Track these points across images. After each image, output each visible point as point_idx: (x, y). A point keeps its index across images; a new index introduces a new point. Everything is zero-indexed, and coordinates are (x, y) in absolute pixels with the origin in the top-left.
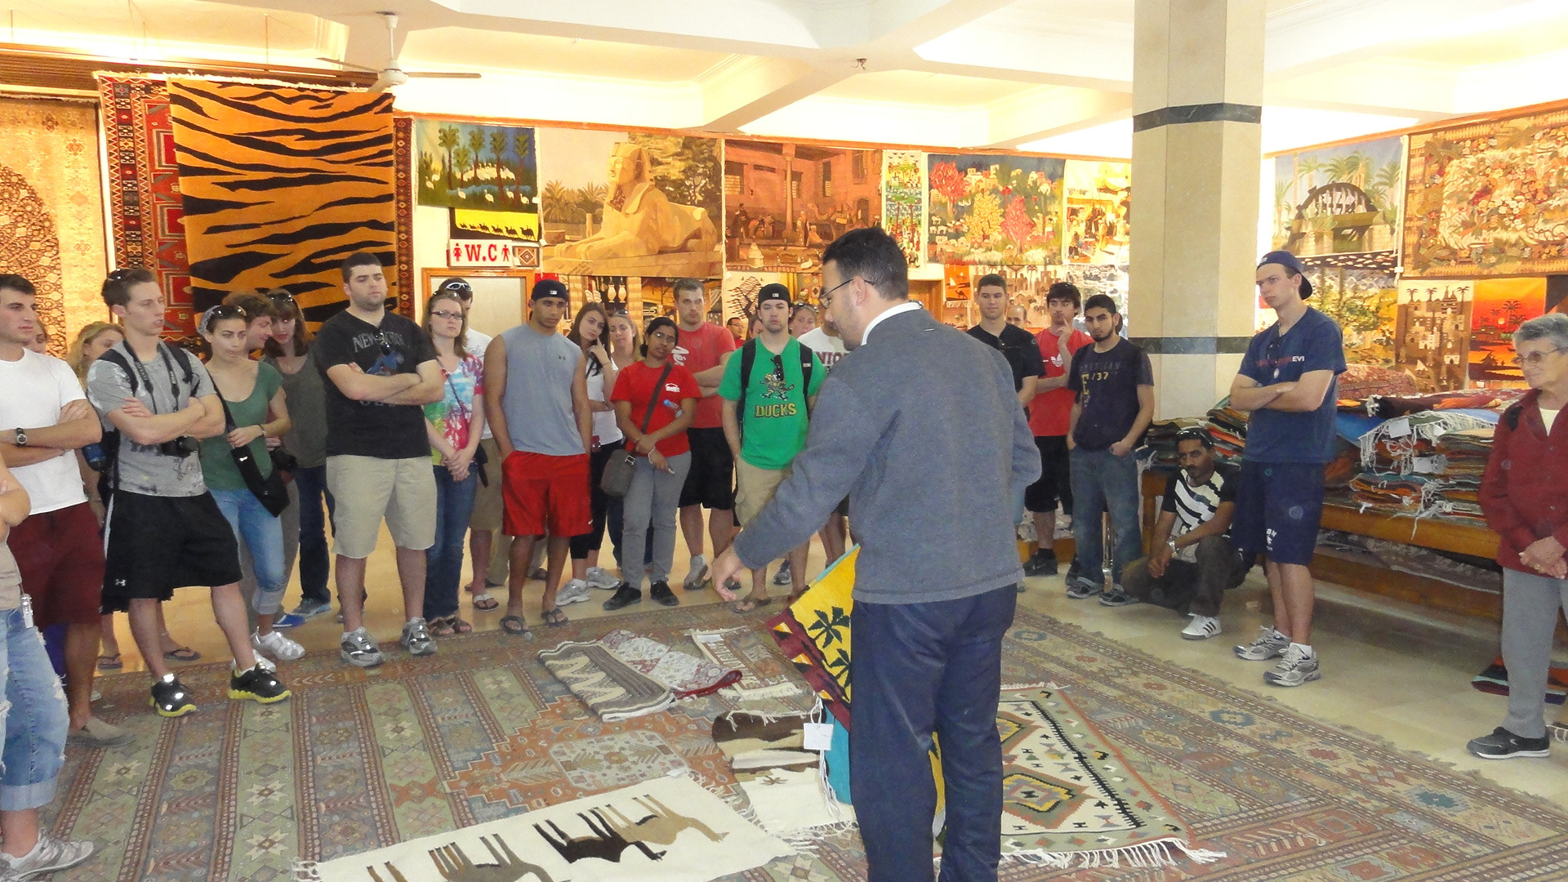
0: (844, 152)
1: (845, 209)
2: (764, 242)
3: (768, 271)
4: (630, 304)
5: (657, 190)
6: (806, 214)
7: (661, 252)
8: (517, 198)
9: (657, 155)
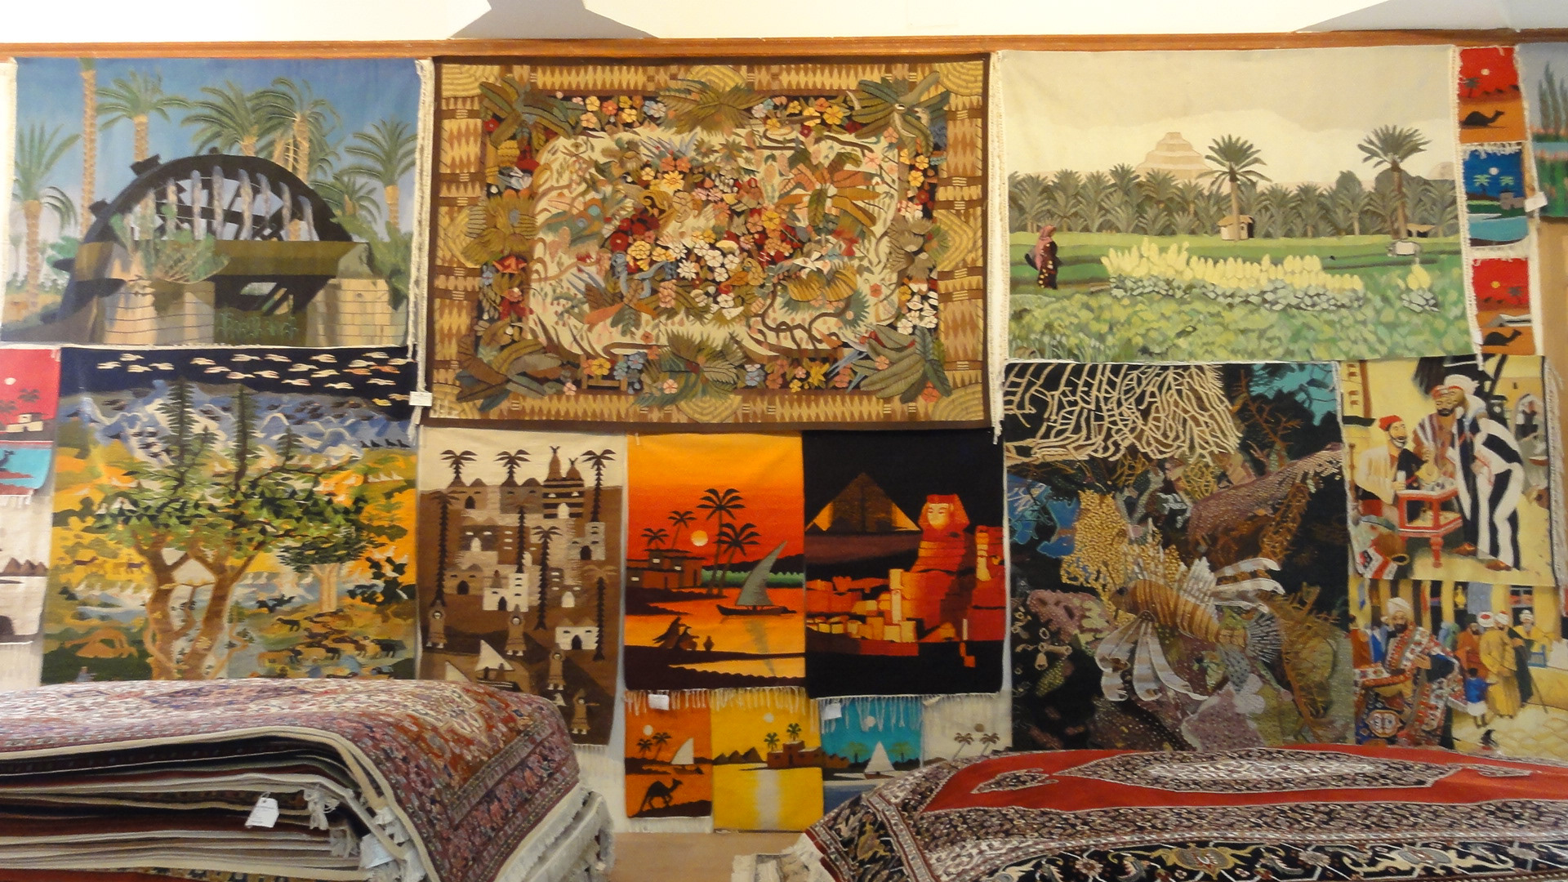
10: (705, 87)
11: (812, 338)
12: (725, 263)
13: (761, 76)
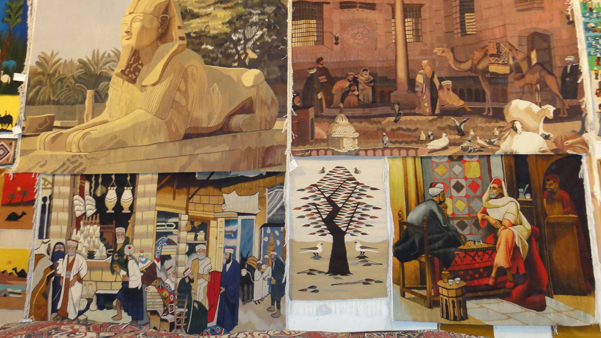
2: (358, 112)
3: (368, 157)
4: (138, 215)
5: (188, 52)
7: (187, 136)
9: (191, 6)
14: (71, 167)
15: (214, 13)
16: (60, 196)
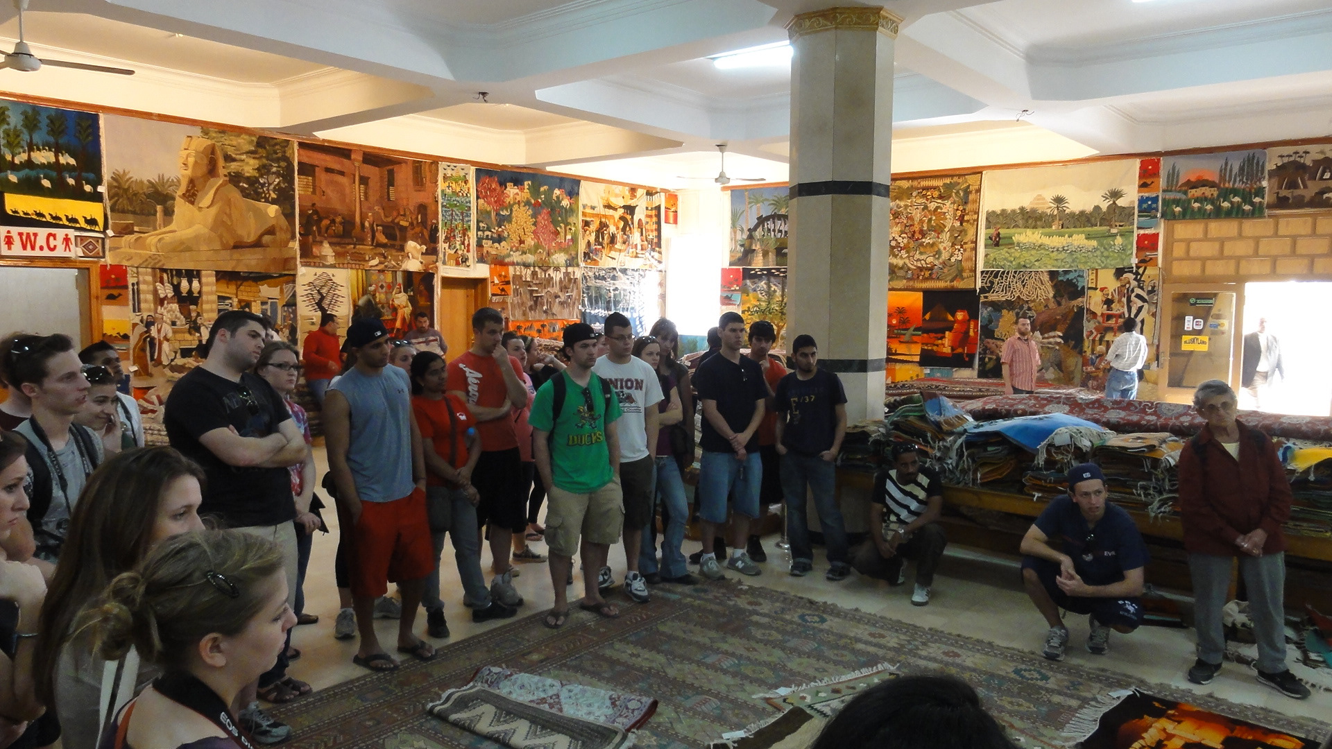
0: (405, 162)
1: (408, 213)
2: (334, 240)
3: (340, 268)
4: (204, 297)
5: (231, 186)
6: (373, 214)
7: (235, 247)
8: (79, 186)
9: (231, 151)
10: (900, 188)
11: (926, 264)
12: (903, 241)
13: (915, 183)
14: (153, 262)
15: (247, 160)
16: (145, 282)
